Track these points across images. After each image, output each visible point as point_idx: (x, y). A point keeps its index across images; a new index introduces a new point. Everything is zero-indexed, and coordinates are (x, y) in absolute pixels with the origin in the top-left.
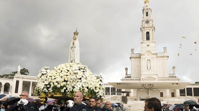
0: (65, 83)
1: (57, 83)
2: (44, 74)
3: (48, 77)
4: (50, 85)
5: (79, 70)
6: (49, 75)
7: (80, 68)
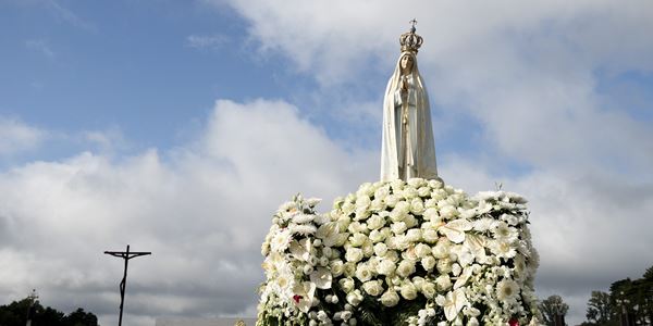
0: (422, 284)
1: (381, 281)
2: (303, 237)
3: (327, 251)
4: (342, 295)
5: (495, 215)
6: (329, 243)
7: (497, 208)
